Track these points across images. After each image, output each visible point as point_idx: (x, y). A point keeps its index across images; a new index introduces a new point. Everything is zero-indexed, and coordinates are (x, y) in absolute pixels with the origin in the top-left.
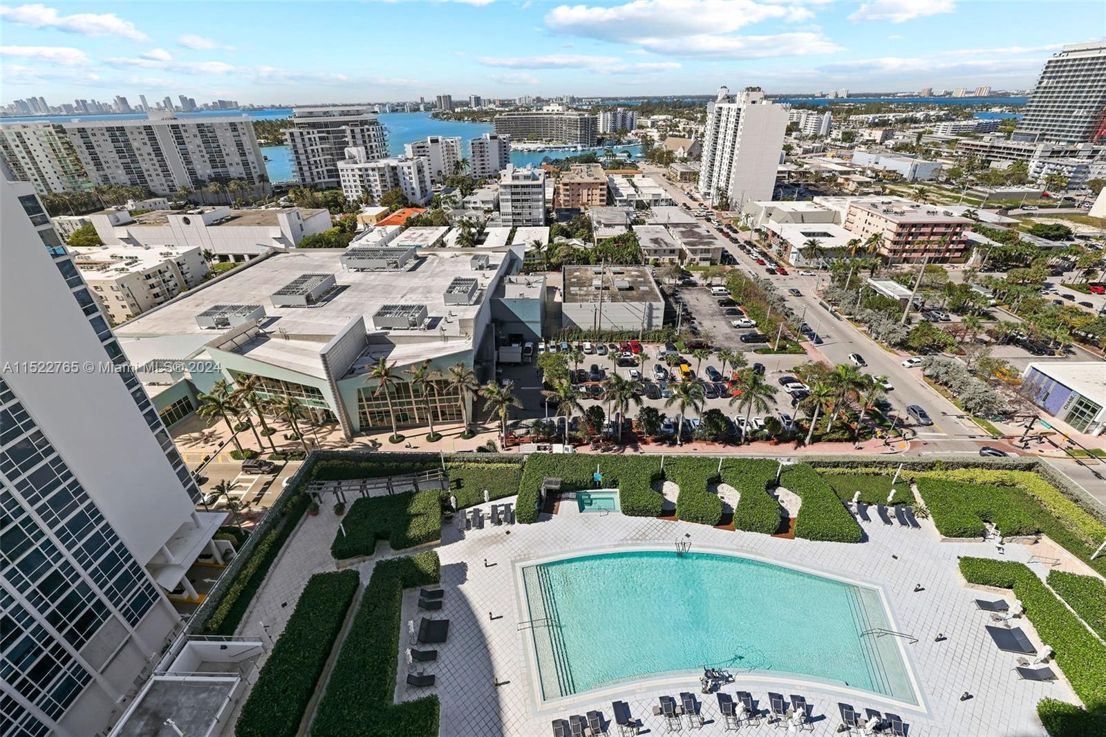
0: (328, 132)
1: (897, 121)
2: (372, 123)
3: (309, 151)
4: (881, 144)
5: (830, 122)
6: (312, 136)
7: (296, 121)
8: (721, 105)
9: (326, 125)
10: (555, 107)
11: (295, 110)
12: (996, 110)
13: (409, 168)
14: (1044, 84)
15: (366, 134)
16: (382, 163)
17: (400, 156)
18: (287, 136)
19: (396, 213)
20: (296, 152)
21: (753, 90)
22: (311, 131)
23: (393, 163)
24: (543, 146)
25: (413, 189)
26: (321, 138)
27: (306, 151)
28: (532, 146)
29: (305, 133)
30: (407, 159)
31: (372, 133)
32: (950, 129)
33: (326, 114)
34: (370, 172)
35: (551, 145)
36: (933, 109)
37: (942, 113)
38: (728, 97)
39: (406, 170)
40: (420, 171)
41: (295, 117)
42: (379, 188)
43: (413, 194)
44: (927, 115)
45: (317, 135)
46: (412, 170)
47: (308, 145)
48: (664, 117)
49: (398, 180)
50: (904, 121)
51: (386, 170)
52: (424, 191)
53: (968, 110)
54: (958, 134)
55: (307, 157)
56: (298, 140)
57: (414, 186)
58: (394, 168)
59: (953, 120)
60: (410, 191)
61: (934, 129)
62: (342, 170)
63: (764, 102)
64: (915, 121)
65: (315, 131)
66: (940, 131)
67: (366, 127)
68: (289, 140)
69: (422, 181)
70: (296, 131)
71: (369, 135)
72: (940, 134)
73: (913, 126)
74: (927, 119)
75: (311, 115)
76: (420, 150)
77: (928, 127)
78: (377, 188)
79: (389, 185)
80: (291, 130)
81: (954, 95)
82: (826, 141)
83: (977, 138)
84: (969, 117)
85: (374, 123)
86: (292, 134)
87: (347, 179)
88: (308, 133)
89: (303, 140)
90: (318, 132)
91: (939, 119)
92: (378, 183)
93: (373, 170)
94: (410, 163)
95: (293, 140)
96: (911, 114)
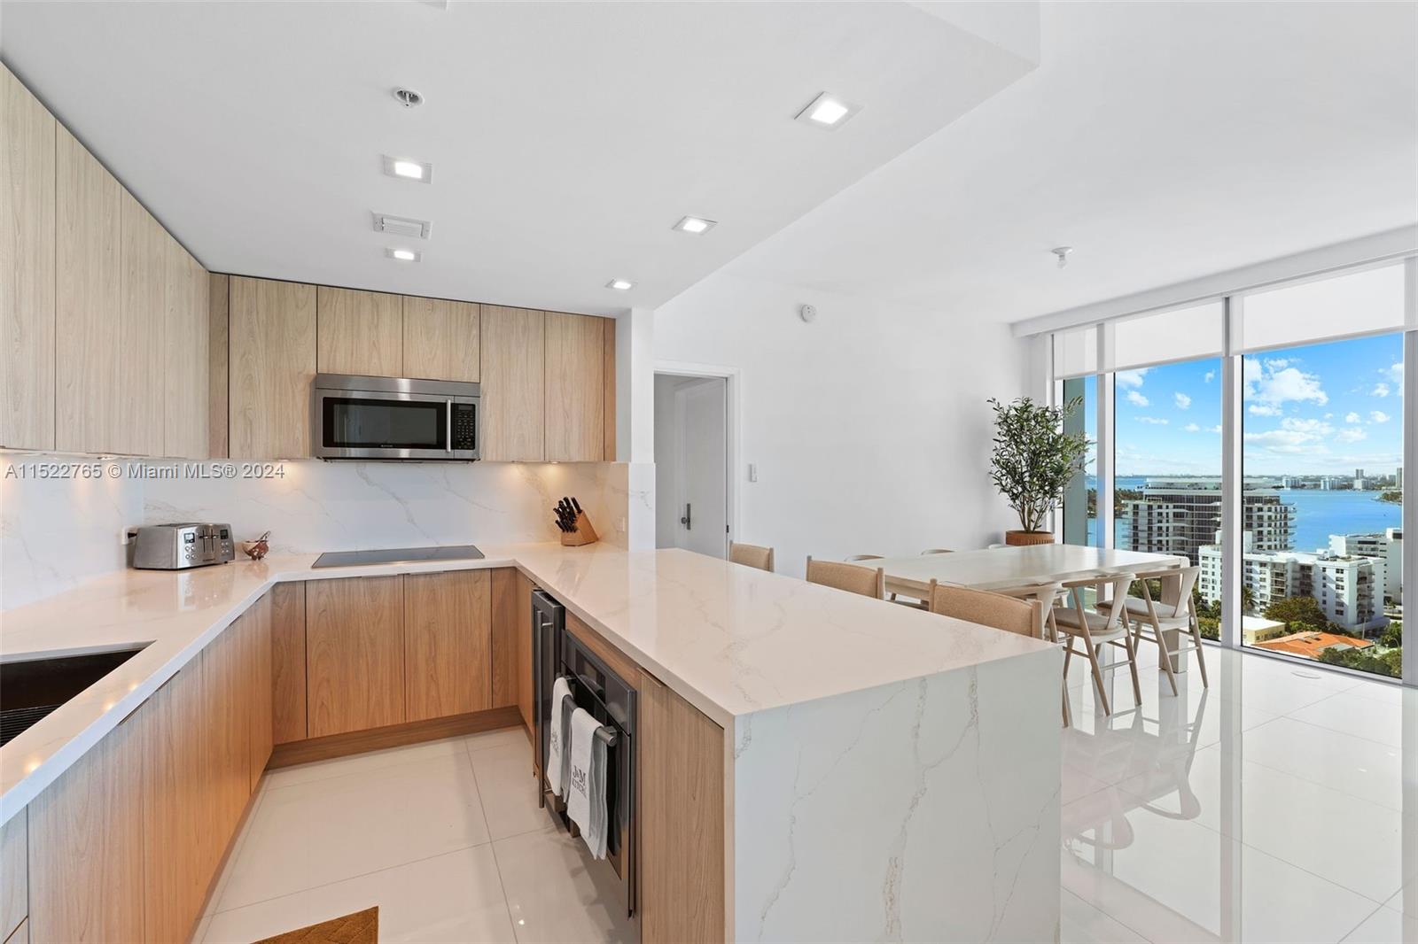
0: (1190, 508)
2: (1270, 501)
3: (1155, 529)
6: (1164, 511)
7: (1146, 492)
9: (1190, 499)
11: (1148, 480)
13: (1339, 571)
15: (1255, 514)
16: (1281, 557)
17: (1320, 551)
18: (1129, 509)
19: (1295, 636)
20: (1135, 528)
22: (1164, 505)
23: (1305, 560)
25: (1342, 604)
26: (1176, 515)
27: (1150, 529)
29: (1155, 507)
30: (1335, 558)
31: (1266, 514)
33: (1192, 486)
34: (1257, 568)
39: (1331, 574)
40: (1363, 578)
41: (1147, 487)
42: (1268, 591)
43: (1340, 613)
45: (1171, 511)
46: (1345, 576)
47: (1155, 521)
49: (1310, 585)
51: (1289, 568)
52: (1364, 611)
55: (1150, 535)
56: (1143, 514)
57: (1346, 599)
58: (1306, 569)
60: (1331, 608)
62: (1204, 558)
65: (1171, 505)
67: (1260, 505)
68: (1131, 514)
69: (1363, 596)
70: (1143, 504)
71: (1260, 518)
75: (1170, 486)
76: (1367, 546)
78: (1264, 589)
79: (1289, 591)
80: (1137, 502)
85: (1276, 500)
86: (1136, 507)
87: (1210, 570)
88: (1160, 507)
89: (1150, 514)
90: (1174, 507)
92: (1268, 583)
93: (1263, 564)
94: (1340, 564)
95: (1136, 514)
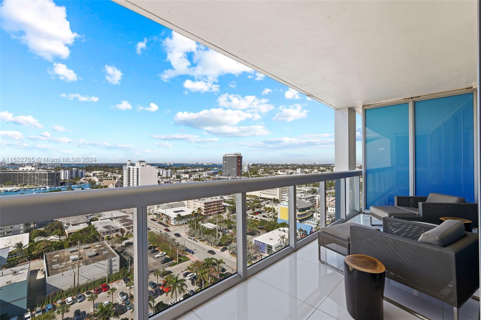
1: (192, 172)
4: (189, 179)
5: (171, 172)
8: (129, 167)
10: (30, 168)
12: (215, 168)
14: (224, 162)
21: (142, 162)
24: (18, 188)
28: (9, 189)
32: (207, 174)
35: (25, 187)
36: (200, 168)
37: (203, 169)
38: (132, 164)
44: (199, 170)
48: (100, 172)
50: (193, 172)
53: (209, 168)
54: (209, 175)
59: (206, 171)
61: (203, 174)
63: (147, 166)
64: (197, 172)
66: (204, 174)
72: (204, 175)
73: (196, 173)
74: (199, 171)
77: (201, 173)
81: (204, 164)
82: (171, 179)
83: (214, 176)
84: (210, 170)
91: (203, 171)
96: (195, 169)
